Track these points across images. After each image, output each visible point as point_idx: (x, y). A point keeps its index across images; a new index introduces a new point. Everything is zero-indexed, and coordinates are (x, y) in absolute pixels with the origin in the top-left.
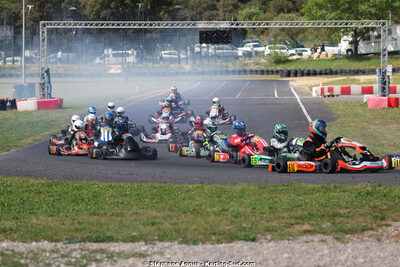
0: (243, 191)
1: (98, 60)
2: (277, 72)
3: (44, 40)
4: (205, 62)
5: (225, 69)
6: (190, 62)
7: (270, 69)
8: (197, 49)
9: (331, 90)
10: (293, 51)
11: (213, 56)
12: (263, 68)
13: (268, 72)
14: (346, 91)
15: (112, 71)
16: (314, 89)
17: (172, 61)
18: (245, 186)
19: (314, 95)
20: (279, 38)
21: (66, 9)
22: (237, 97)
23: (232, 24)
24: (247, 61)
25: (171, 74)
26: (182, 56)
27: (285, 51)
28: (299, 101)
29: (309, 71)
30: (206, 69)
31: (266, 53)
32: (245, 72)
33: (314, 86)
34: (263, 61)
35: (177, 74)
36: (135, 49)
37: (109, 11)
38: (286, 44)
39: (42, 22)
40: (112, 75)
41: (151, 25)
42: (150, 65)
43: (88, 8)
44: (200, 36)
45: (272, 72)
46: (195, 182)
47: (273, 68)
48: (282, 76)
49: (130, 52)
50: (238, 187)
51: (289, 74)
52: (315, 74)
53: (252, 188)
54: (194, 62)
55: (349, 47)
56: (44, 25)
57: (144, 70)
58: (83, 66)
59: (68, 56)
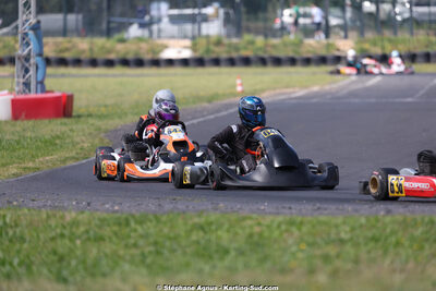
1: (134, 31)
4: (387, 33)
6: (353, 35)
8: (368, 6)
11: (404, 21)
15: (169, 54)
17: (309, 32)
25: (307, 61)
26: (334, 21)
35: (323, 60)
36: (222, 6)
40: (170, 62)
42: (260, 40)
49: (209, 10)
54: (362, 33)
57: (245, 53)
58: (100, 41)
59: (65, 20)
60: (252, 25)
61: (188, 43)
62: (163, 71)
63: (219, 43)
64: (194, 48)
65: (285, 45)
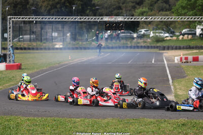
0: (108, 124)
2: (157, 47)
3: (10, 28)
5: (125, 45)
7: (153, 45)
9: (186, 58)
10: (167, 35)
12: (149, 45)
13: (152, 47)
14: (196, 59)
15: (57, 46)
16: (176, 58)
18: (110, 119)
19: (176, 61)
20: (159, 27)
21: (30, 9)
22: (129, 63)
23: (125, 18)
24: (140, 41)
27: (163, 34)
28: (166, 65)
29: (176, 47)
30: (114, 45)
31: (151, 36)
32: (138, 47)
33: (176, 56)
34: (149, 40)
37: (56, 10)
38: (163, 30)
39: (9, 17)
40: (57, 49)
41: (75, 19)
42: (80, 43)
43: (43, 8)
44: (106, 26)
45: (155, 47)
46: (82, 117)
47: (155, 45)
48: (160, 50)
50: (106, 121)
51: (164, 48)
52: (180, 48)
53: (114, 121)
55: (201, 33)
56: (10, 19)
57: (76, 46)
58: (39, 43)
59: (30, 37)
60: (79, 38)
61: (61, 43)
62: (55, 51)
63: (69, 44)
64: (63, 45)
65: (87, 44)
